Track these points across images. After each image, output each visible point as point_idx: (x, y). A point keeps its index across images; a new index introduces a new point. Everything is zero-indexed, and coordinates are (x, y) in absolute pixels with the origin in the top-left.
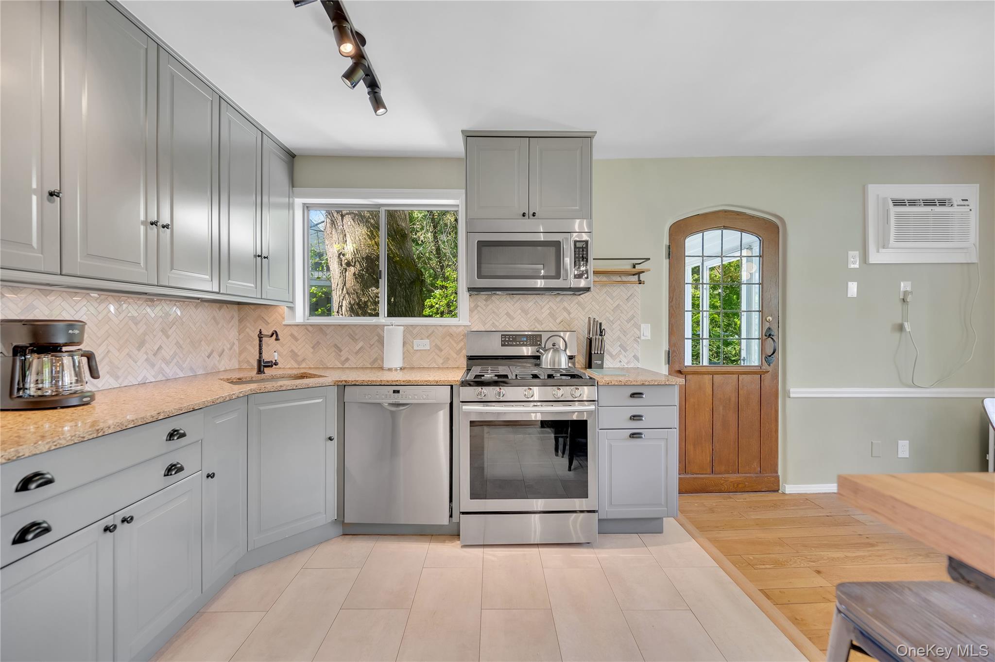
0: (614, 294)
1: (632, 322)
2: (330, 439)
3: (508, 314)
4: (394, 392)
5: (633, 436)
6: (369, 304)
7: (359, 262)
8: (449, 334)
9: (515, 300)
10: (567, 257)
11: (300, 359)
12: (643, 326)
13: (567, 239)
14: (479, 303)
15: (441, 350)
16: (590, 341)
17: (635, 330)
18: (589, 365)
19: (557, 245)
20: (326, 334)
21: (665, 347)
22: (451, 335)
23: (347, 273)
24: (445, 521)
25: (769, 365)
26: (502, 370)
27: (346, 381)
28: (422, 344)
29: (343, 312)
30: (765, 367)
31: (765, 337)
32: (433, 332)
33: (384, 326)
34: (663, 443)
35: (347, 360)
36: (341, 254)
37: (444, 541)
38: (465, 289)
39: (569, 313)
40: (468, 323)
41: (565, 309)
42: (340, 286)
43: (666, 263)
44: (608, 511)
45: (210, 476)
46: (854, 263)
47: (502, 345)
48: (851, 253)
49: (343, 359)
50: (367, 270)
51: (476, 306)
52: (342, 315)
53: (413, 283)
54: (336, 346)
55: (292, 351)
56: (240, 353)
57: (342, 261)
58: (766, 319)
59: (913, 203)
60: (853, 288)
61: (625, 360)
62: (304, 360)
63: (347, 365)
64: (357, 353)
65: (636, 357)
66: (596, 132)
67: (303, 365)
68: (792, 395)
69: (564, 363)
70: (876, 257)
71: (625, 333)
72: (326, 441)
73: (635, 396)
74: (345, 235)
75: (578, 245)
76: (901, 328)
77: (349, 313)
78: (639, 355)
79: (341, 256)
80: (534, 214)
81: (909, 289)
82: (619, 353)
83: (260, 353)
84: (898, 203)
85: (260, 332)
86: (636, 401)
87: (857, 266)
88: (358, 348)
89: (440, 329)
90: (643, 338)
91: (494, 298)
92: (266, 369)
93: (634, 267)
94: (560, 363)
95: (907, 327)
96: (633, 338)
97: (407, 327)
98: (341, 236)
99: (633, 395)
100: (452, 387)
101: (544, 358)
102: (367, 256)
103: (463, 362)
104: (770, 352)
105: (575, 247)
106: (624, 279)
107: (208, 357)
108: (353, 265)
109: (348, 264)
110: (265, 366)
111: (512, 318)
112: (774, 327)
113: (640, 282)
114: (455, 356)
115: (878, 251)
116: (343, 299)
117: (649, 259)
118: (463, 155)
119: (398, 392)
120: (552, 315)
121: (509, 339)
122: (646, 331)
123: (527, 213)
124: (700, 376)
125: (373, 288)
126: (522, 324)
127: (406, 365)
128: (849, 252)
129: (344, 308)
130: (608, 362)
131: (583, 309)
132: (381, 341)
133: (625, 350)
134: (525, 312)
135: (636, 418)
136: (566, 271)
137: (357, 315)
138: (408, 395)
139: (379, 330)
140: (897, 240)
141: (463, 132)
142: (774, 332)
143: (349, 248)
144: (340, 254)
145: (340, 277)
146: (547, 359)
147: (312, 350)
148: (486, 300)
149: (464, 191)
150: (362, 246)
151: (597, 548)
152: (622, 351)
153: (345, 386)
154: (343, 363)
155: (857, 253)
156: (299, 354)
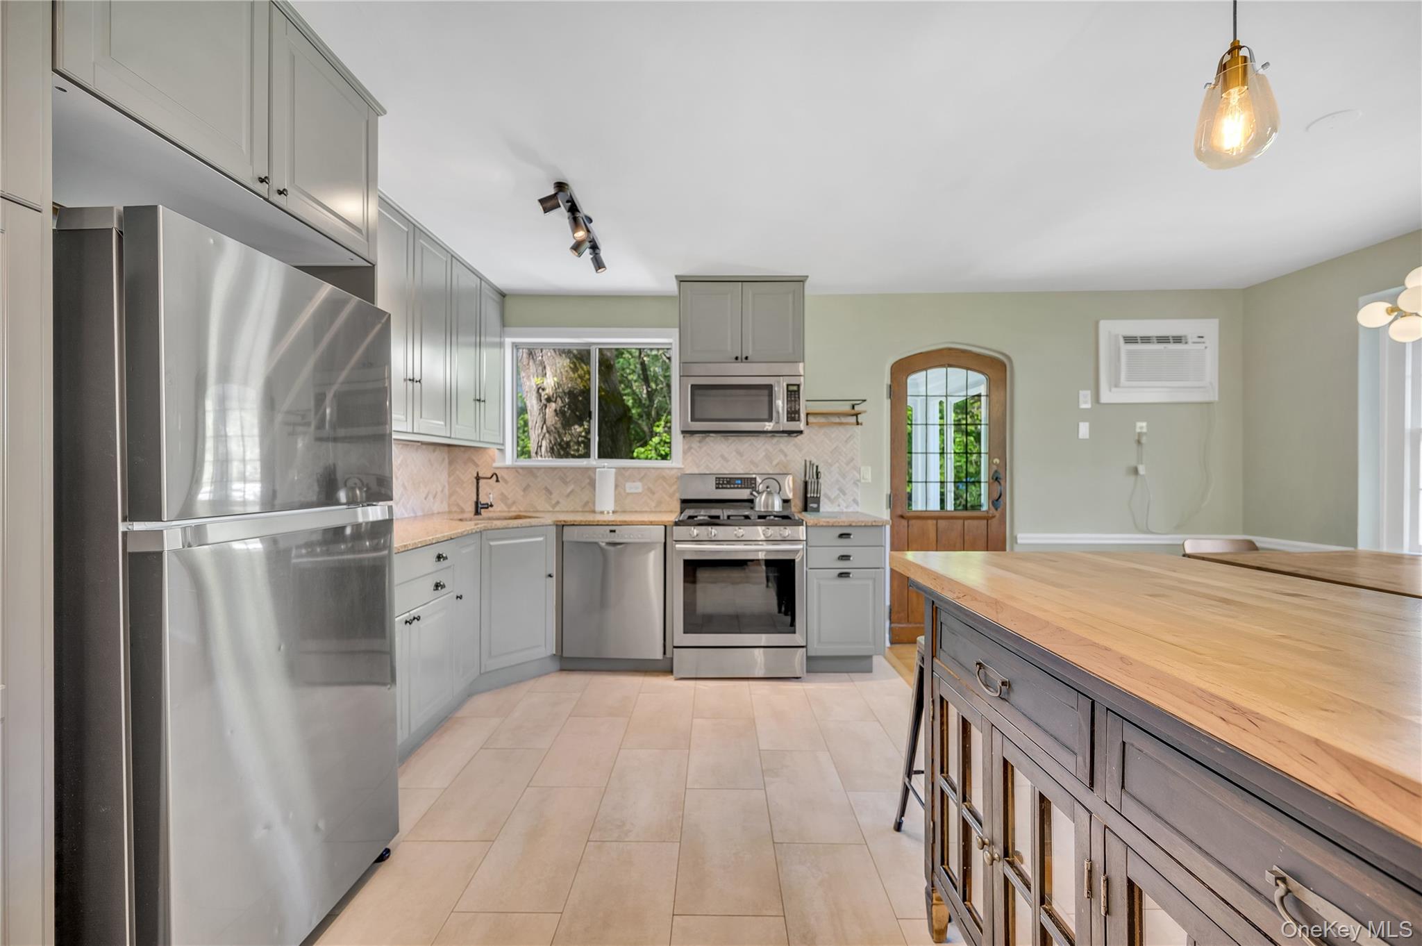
0: (833, 436)
1: (852, 464)
2: (550, 576)
3: (722, 457)
4: (611, 531)
5: (841, 575)
6: (572, 444)
7: (560, 397)
8: (661, 476)
9: (730, 441)
10: (779, 399)
11: (510, 502)
12: (863, 468)
13: (779, 382)
14: (693, 445)
15: (653, 493)
16: (806, 483)
17: (855, 473)
18: (805, 509)
19: (769, 388)
20: (536, 477)
21: (886, 489)
22: (664, 478)
23: (547, 410)
24: (658, 655)
25: (996, 509)
26: (714, 512)
27: (564, 521)
28: (634, 487)
29: (543, 454)
30: (993, 511)
31: (991, 481)
32: (645, 475)
33: (596, 468)
34: (870, 583)
35: (558, 503)
36: (540, 389)
37: (658, 676)
38: (679, 432)
39: (786, 455)
40: (680, 466)
41: (781, 451)
42: (539, 424)
43: (887, 404)
44: (816, 649)
45: (460, 597)
46: (1086, 402)
47: (717, 488)
48: (1082, 393)
49: (553, 502)
50: (569, 406)
51: (690, 448)
52: (541, 456)
53: (619, 420)
54: (546, 489)
55: (502, 494)
56: (451, 495)
57: (541, 396)
58: (992, 462)
59: (1146, 340)
60: (1084, 430)
61: (843, 504)
62: (514, 503)
63: (557, 509)
64: (568, 496)
65: (855, 501)
66: (807, 277)
67: (514, 509)
68: (1019, 541)
69: (777, 506)
70: (1107, 396)
71: (844, 476)
72: (546, 577)
73: (844, 536)
74: (545, 367)
75: (791, 388)
76: (1135, 471)
77: (549, 454)
78: (859, 499)
79: (540, 391)
80: (746, 358)
81: (1145, 430)
82: (837, 497)
83: (478, 495)
84: (1130, 340)
85: (478, 474)
86: (844, 541)
87: (1088, 406)
88: (569, 490)
89: (653, 471)
90: (863, 481)
91: (708, 439)
92: (482, 510)
93: (853, 407)
94: (773, 507)
95: (1142, 470)
96: (852, 481)
97: (620, 471)
98: (540, 368)
99: (841, 536)
100: (666, 526)
101: (757, 500)
102: (570, 391)
103: (677, 506)
104: (996, 496)
105: (788, 391)
106: (844, 420)
107: (426, 499)
108: (554, 400)
109: (549, 400)
110: (482, 508)
111: (726, 460)
112: (1001, 471)
113: (858, 423)
114: (667, 498)
115: (1110, 390)
116: (542, 439)
117: (865, 400)
118: (676, 293)
119: (614, 531)
120: (768, 457)
121: (724, 482)
122: (867, 474)
123: (739, 356)
124: (924, 521)
125: (576, 427)
126: (736, 467)
127: (617, 509)
128: (1081, 392)
129: (543, 449)
130: (826, 507)
131: (800, 450)
132: (592, 484)
133: (844, 494)
134: (740, 454)
135: (845, 558)
136: (778, 413)
137: (560, 456)
138: (623, 535)
139: (590, 473)
140: (1129, 379)
141: (677, 277)
142: (1001, 476)
143: (550, 382)
144: (538, 389)
145: (540, 414)
146: (761, 502)
147: (522, 493)
148: (700, 442)
149: (677, 330)
150: (564, 379)
151: (805, 682)
152: (841, 494)
153: (563, 526)
154: (554, 506)
155: (1088, 393)
156: (509, 497)
